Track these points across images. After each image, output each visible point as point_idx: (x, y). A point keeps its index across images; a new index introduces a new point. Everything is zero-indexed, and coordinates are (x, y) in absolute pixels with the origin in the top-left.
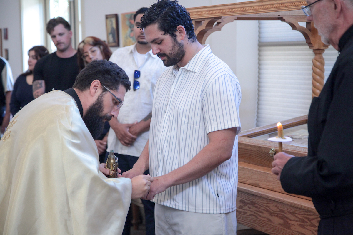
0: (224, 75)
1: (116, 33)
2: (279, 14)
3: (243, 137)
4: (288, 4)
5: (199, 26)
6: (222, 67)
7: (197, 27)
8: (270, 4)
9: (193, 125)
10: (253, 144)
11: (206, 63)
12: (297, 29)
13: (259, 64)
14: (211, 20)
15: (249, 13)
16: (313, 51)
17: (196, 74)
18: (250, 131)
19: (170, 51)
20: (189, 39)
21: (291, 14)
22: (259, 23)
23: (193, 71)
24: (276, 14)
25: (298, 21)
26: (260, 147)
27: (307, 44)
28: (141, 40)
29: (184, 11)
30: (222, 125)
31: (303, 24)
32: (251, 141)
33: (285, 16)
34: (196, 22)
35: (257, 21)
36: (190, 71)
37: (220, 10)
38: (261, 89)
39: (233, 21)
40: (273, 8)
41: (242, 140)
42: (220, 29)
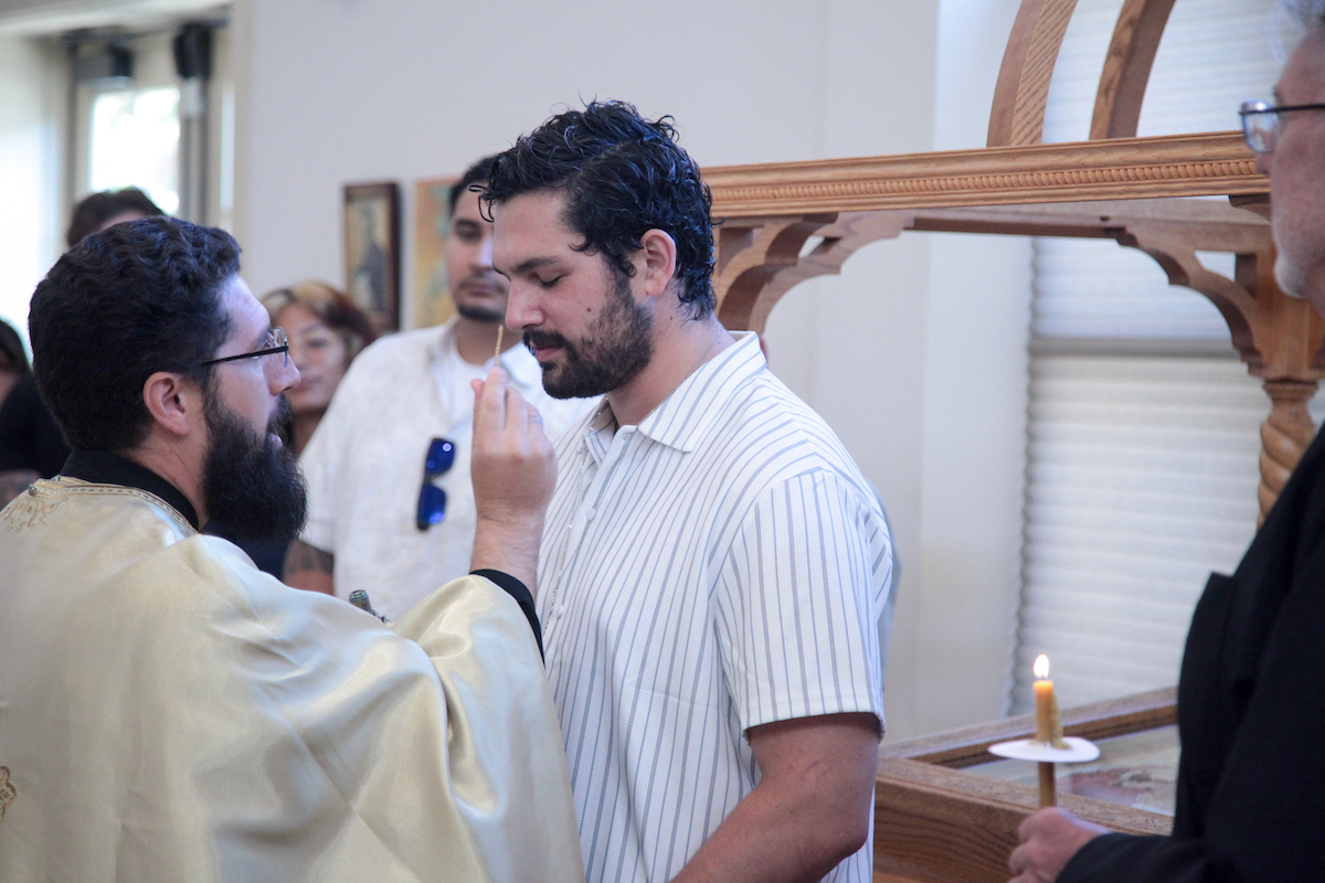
0: (811, 472)
1: (388, 267)
2: (1105, 214)
3: (920, 764)
4: (1122, 172)
5: (738, 251)
6: (802, 436)
7: (731, 255)
8: (1045, 168)
9: (667, 693)
10: (957, 796)
11: (736, 415)
12: (1192, 282)
13: (1031, 437)
14: (795, 225)
15: (953, 204)
16: (1264, 387)
17: (687, 459)
18: (955, 737)
19: (591, 327)
20: (682, 300)
21: (1158, 215)
22: (1037, 251)
23: (675, 446)
24: (1090, 211)
25: (1199, 249)
26: (990, 811)
27: (1236, 353)
28: (472, 302)
29: (692, 176)
30: (797, 695)
31: (1222, 264)
32: (954, 779)
33: (1137, 221)
34: (724, 232)
35: (1022, 242)
36: (664, 446)
37: (832, 181)
38: (1038, 550)
39: (895, 235)
40: (1058, 183)
41: (914, 775)
42: (835, 269)
